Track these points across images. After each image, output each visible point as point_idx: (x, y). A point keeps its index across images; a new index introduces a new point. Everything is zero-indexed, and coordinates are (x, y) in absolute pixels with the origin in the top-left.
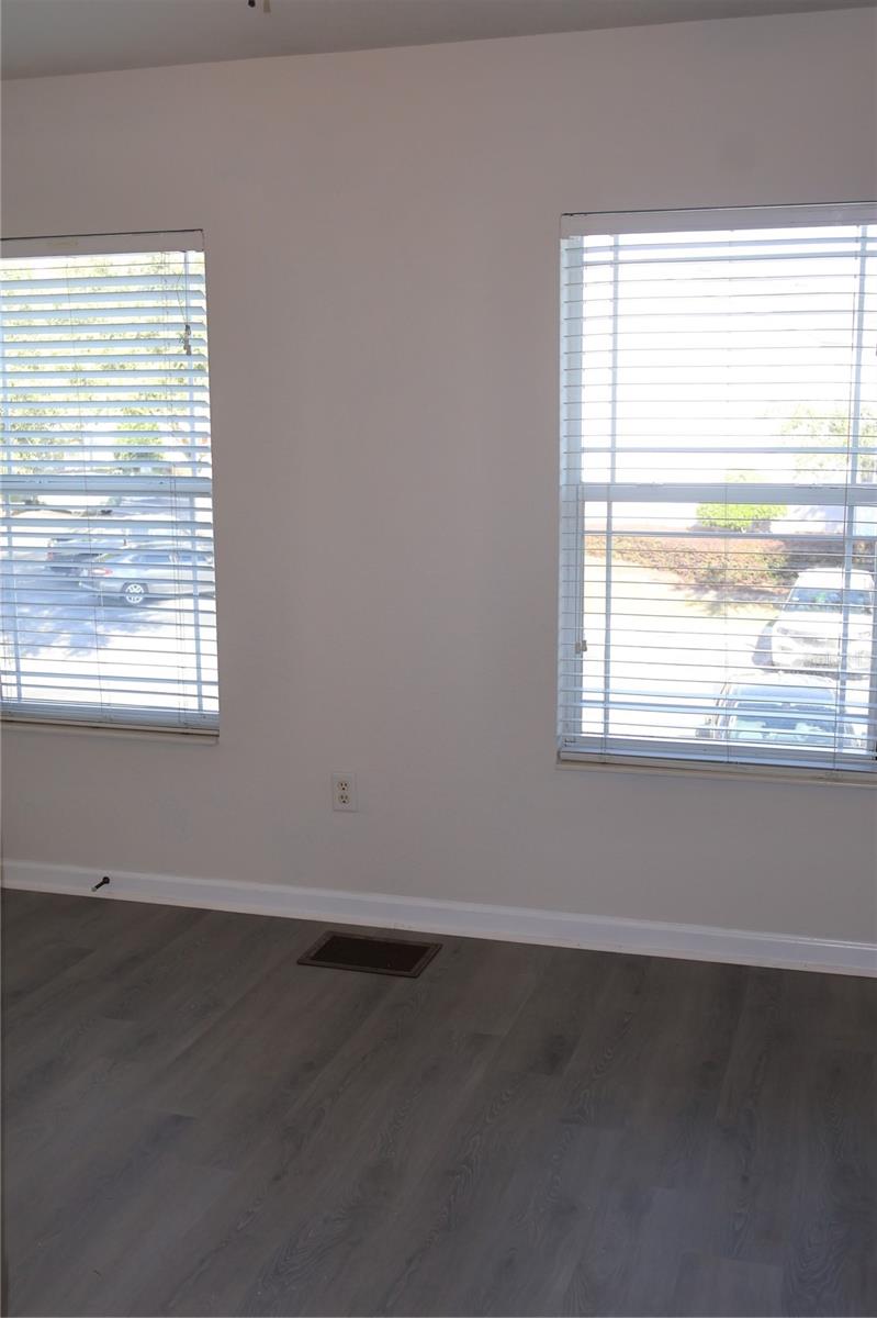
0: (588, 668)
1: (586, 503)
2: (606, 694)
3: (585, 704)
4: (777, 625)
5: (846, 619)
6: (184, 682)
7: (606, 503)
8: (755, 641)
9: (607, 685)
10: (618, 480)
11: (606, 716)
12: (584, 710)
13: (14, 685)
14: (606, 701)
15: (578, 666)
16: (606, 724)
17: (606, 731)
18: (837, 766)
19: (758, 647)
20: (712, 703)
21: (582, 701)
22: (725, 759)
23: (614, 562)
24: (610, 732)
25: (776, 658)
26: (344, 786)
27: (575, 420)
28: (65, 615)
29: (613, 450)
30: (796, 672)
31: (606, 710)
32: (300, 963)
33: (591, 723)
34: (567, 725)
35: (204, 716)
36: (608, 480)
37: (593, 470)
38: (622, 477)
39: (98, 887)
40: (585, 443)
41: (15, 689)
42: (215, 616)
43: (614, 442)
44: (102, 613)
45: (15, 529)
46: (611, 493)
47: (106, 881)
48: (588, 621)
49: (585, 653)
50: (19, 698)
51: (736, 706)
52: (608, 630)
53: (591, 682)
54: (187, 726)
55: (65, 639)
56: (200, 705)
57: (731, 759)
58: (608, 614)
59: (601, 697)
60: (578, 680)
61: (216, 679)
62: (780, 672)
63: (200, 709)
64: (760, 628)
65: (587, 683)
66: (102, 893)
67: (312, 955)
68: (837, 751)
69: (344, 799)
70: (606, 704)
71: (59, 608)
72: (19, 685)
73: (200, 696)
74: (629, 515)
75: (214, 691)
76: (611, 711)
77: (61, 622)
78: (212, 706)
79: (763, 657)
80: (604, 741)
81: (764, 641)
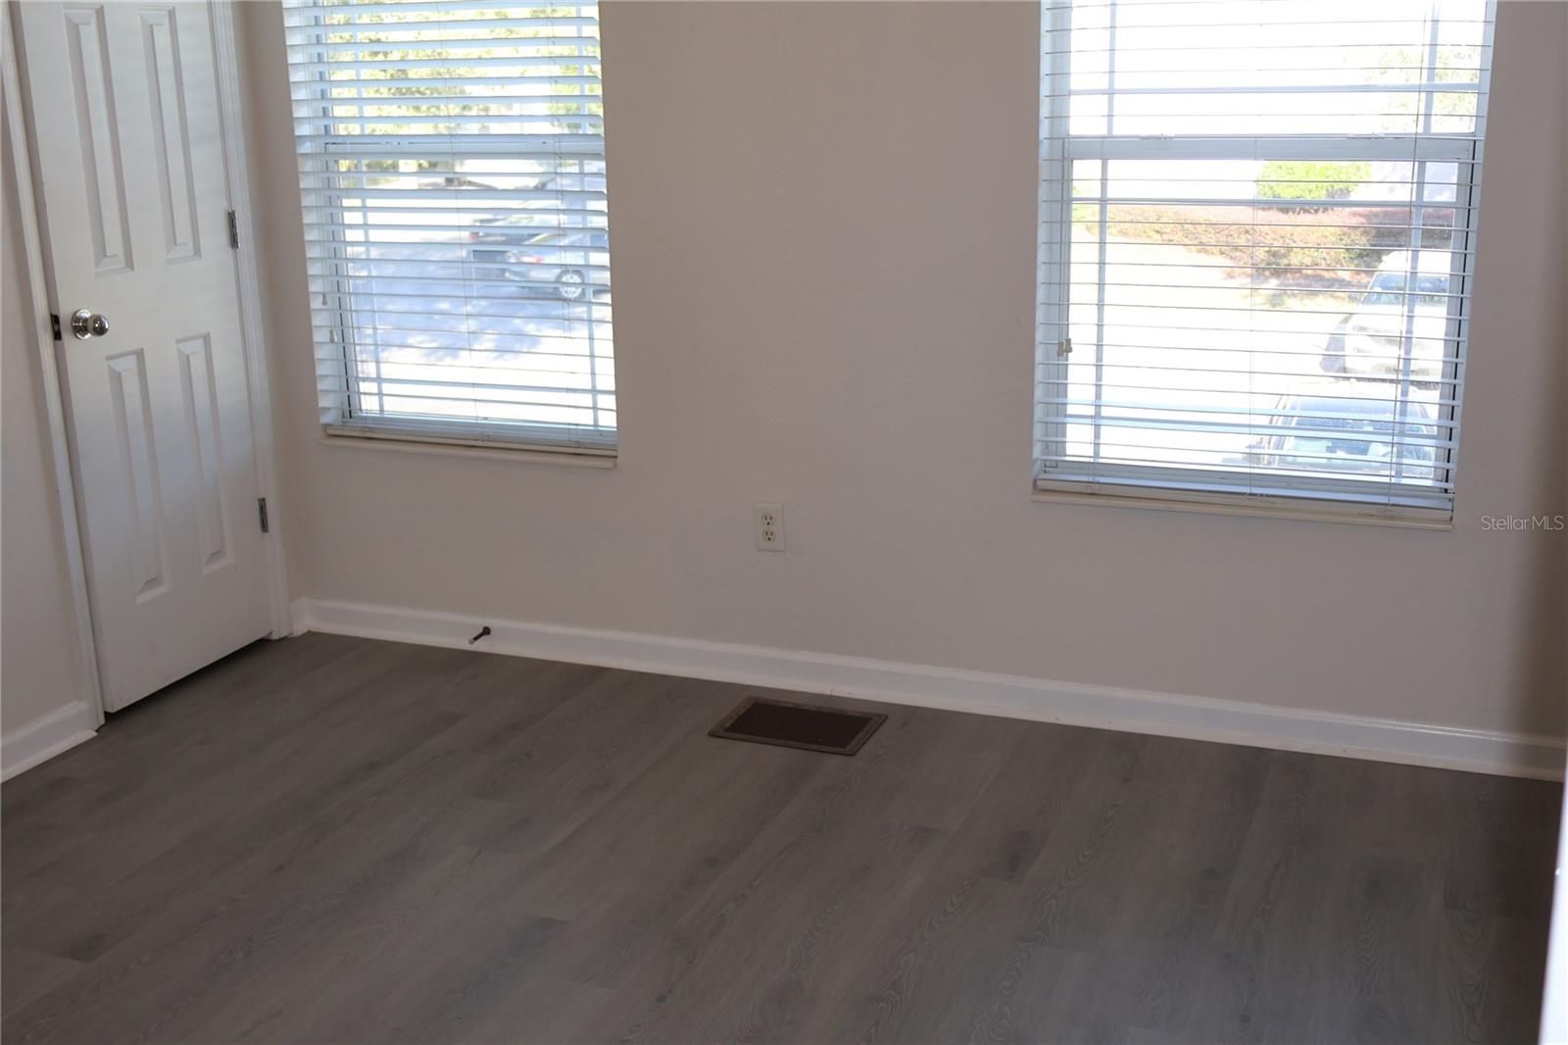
0: (1073, 374)
1: (1075, 162)
2: (1098, 407)
3: (1069, 420)
4: (1354, 320)
5: (1411, 310)
6: (575, 391)
7: (1099, 162)
8: (1324, 341)
9: (1098, 396)
10: (1116, 132)
11: (1097, 435)
12: (1068, 426)
13: (375, 394)
14: (1097, 416)
15: (1062, 370)
16: (1097, 445)
17: (1097, 454)
18: (1394, 500)
19: (1327, 350)
20: (1265, 421)
21: (1066, 416)
22: (1246, 490)
23: (1109, 239)
24: (1101, 455)
25: (1349, 363)
26: (768, 519)
27: (1061, 53)
28: (492, 311)
29: (1111, 93)
30: (1374, 380)
31: (1098, 426)
32: (712, 734)
33: (1078, 444)
34: (1047, 446)
35: (601, 433)
36: (1104, 132)
37: (1084, 119)
38: (1124, 128)
39: (476, 639)
40: (1075, 83)
41: (376, 399)
42: (610, 309)
43: (1111, 82)
44: (532, 308)
45: (370, 203)
46: (1107, 149)
47: (486, 631)
48: (1075, 314)
49: (1070, 354)
50: (382, 410)
51: (1293, 425)
52: (1100, 326)
53: (1079, 393)
54: (579, 445)
55: (488, 341)
56: (596, 420)
57: (1255, 490)
58: (1101, 305)
59: (1091, 411)
60: (1061, 389)
61: (613, 388)
62: (1352, 380)
63: (596, 425)
64: (1331, 324)
65: (1073, 394)
66: (482, 646)
67: (727, 725)
68: (1393, 480)
69: (769, 536)
70: (1097, 420)
71: (484, 303)
72: (380, 394)
73: (595, 408)
74: (1130, 177)
75: (610, 401)
76: (1103, 429)
77: (486, 319)
78: (609, 420)
79: (1334, 362)
80: (1094, 467)
81: (1336, 341)
